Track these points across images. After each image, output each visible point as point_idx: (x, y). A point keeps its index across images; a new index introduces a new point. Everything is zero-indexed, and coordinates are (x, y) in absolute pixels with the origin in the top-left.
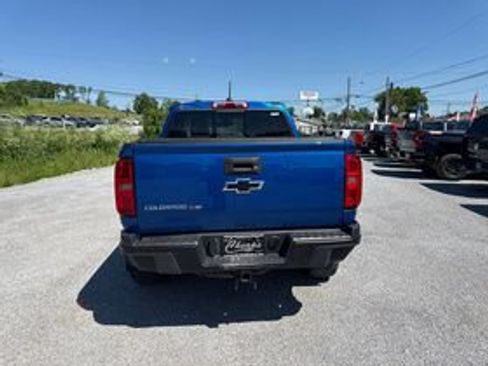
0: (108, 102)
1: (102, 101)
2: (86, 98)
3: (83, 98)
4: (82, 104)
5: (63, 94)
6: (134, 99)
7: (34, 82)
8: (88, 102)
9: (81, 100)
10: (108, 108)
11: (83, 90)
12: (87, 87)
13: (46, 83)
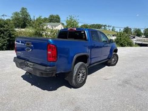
0: (115, 29)
1: (114, 29)
2: (109, 28)
3: (108, 28)
4: (108, 30)
5: (103, 27)
6: (124, 28)
7: (97, 25)
8: (110, 30)
9: (108, 29)
10: (115, 31)
11: (109, 26)
12: (110, 26)
13: (99, 25)
